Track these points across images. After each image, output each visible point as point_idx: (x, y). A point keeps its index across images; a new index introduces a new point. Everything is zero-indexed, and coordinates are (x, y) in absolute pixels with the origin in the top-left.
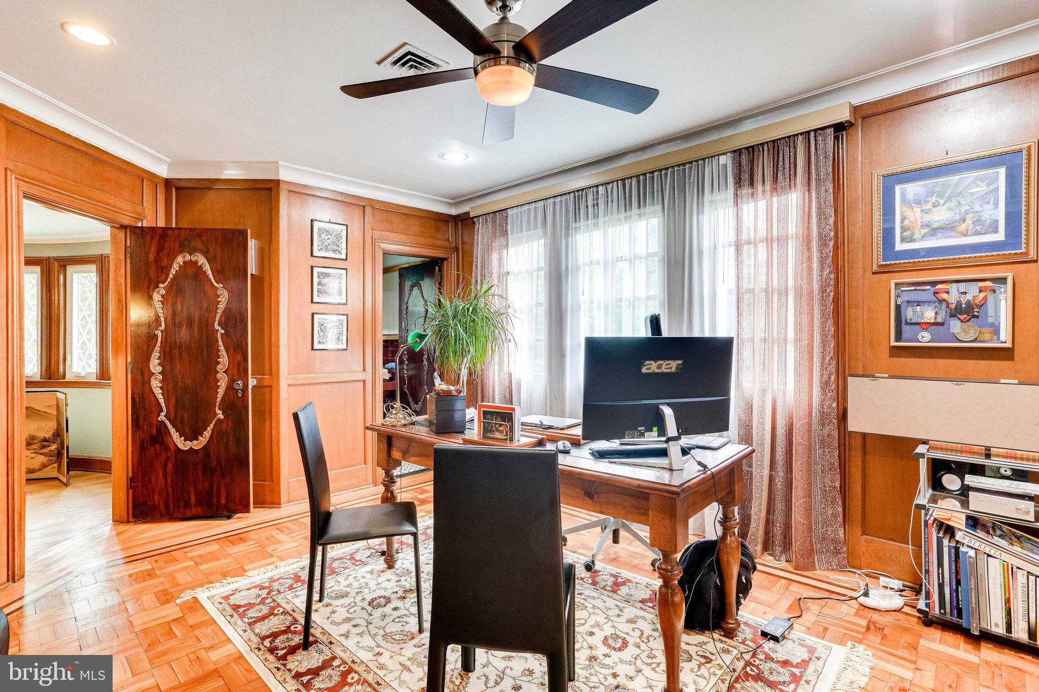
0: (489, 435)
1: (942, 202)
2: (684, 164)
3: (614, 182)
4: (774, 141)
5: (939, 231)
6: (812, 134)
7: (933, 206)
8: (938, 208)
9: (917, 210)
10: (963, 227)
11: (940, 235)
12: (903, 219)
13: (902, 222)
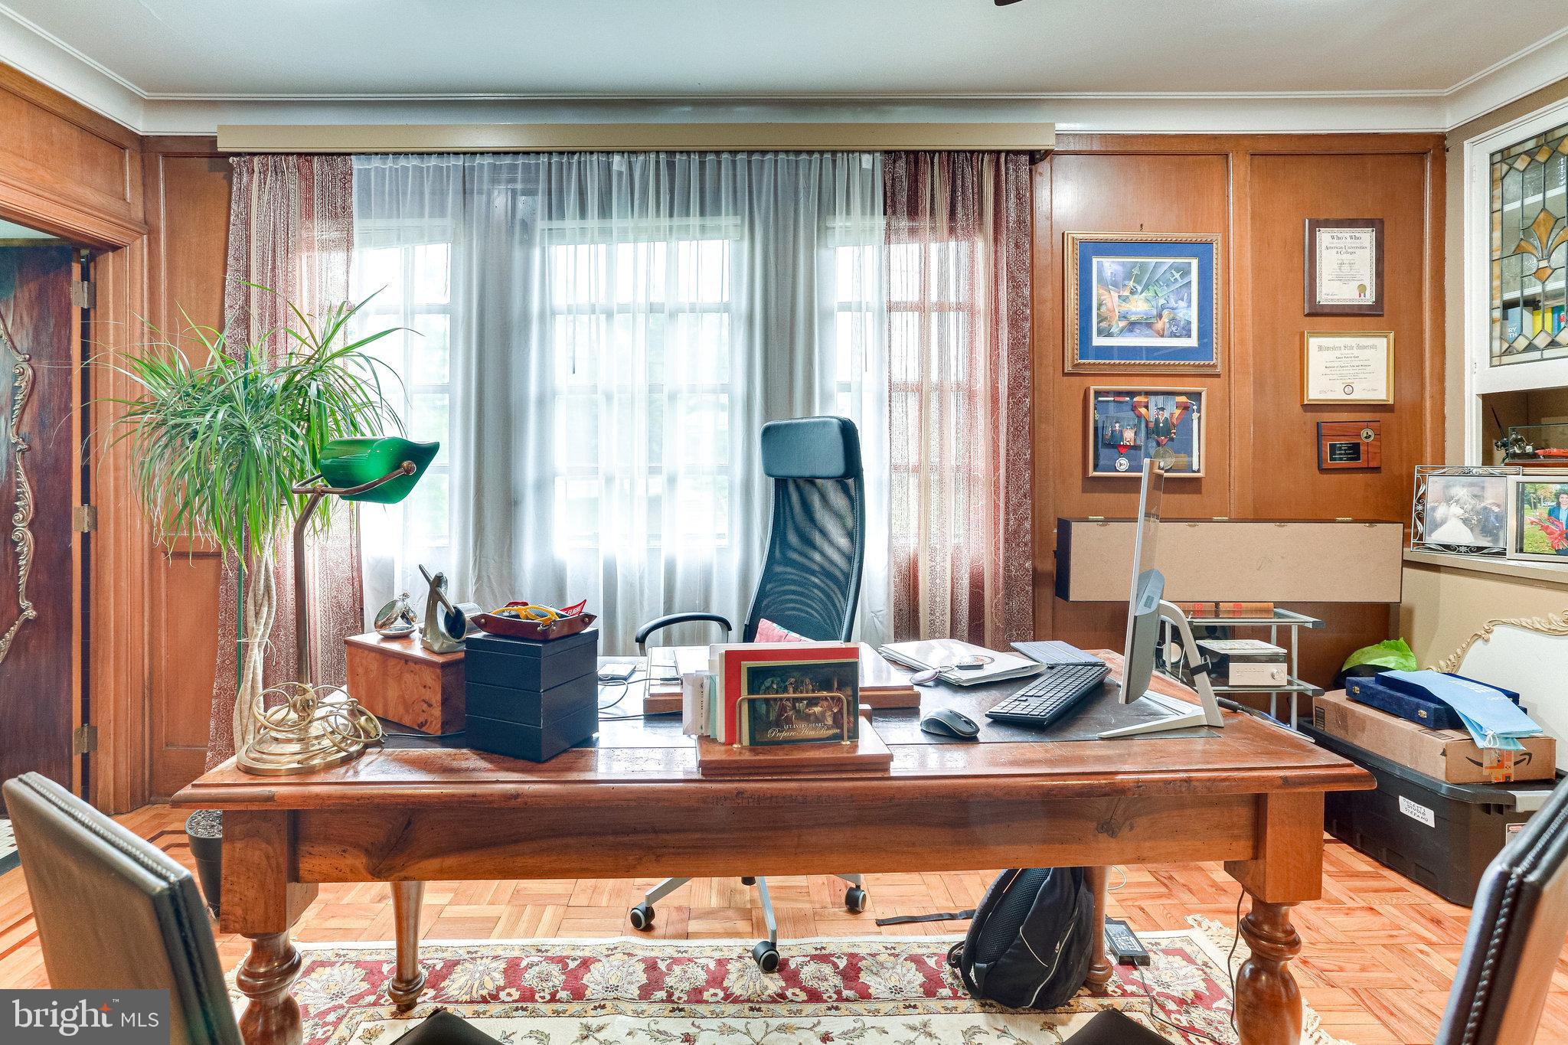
0: (773, 734)
1: (1140, 289)
2: (798, 153)
3: (650, 152)
4: (949, 152)
5: (1138, 326)
6: (1003, 155)
7: (1132, 293)
8: (1136, 296)
9: (1115, 295)
10: (1159, 325)
11: (1138, 331)
12: (1100, 305)
13: (1099, 309)
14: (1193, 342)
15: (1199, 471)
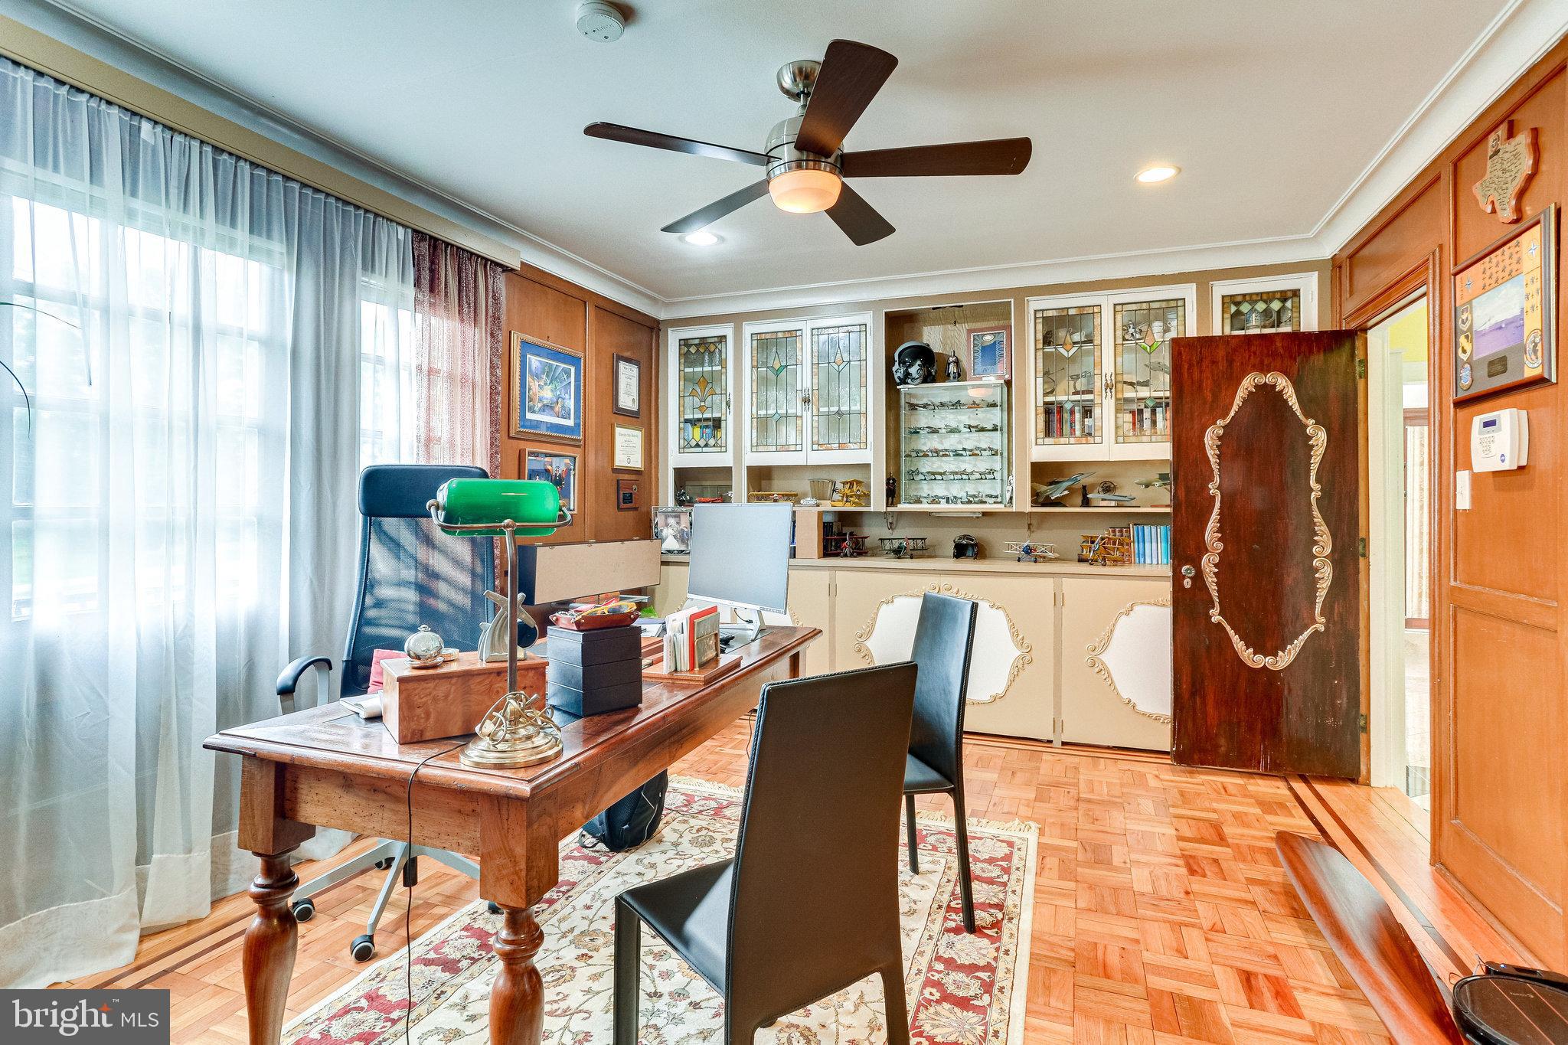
1: (548, 381)
2: (346, 203)
4: (457, 247)
5: (547, 408)
7: (545, 384)
8: (546, 387)
9: (537, 384)
10: (556, 409)
11: (547, 411)
12: (530, 389)
13: (529, 392)
14: (570, 423)
15: (574, 510)
